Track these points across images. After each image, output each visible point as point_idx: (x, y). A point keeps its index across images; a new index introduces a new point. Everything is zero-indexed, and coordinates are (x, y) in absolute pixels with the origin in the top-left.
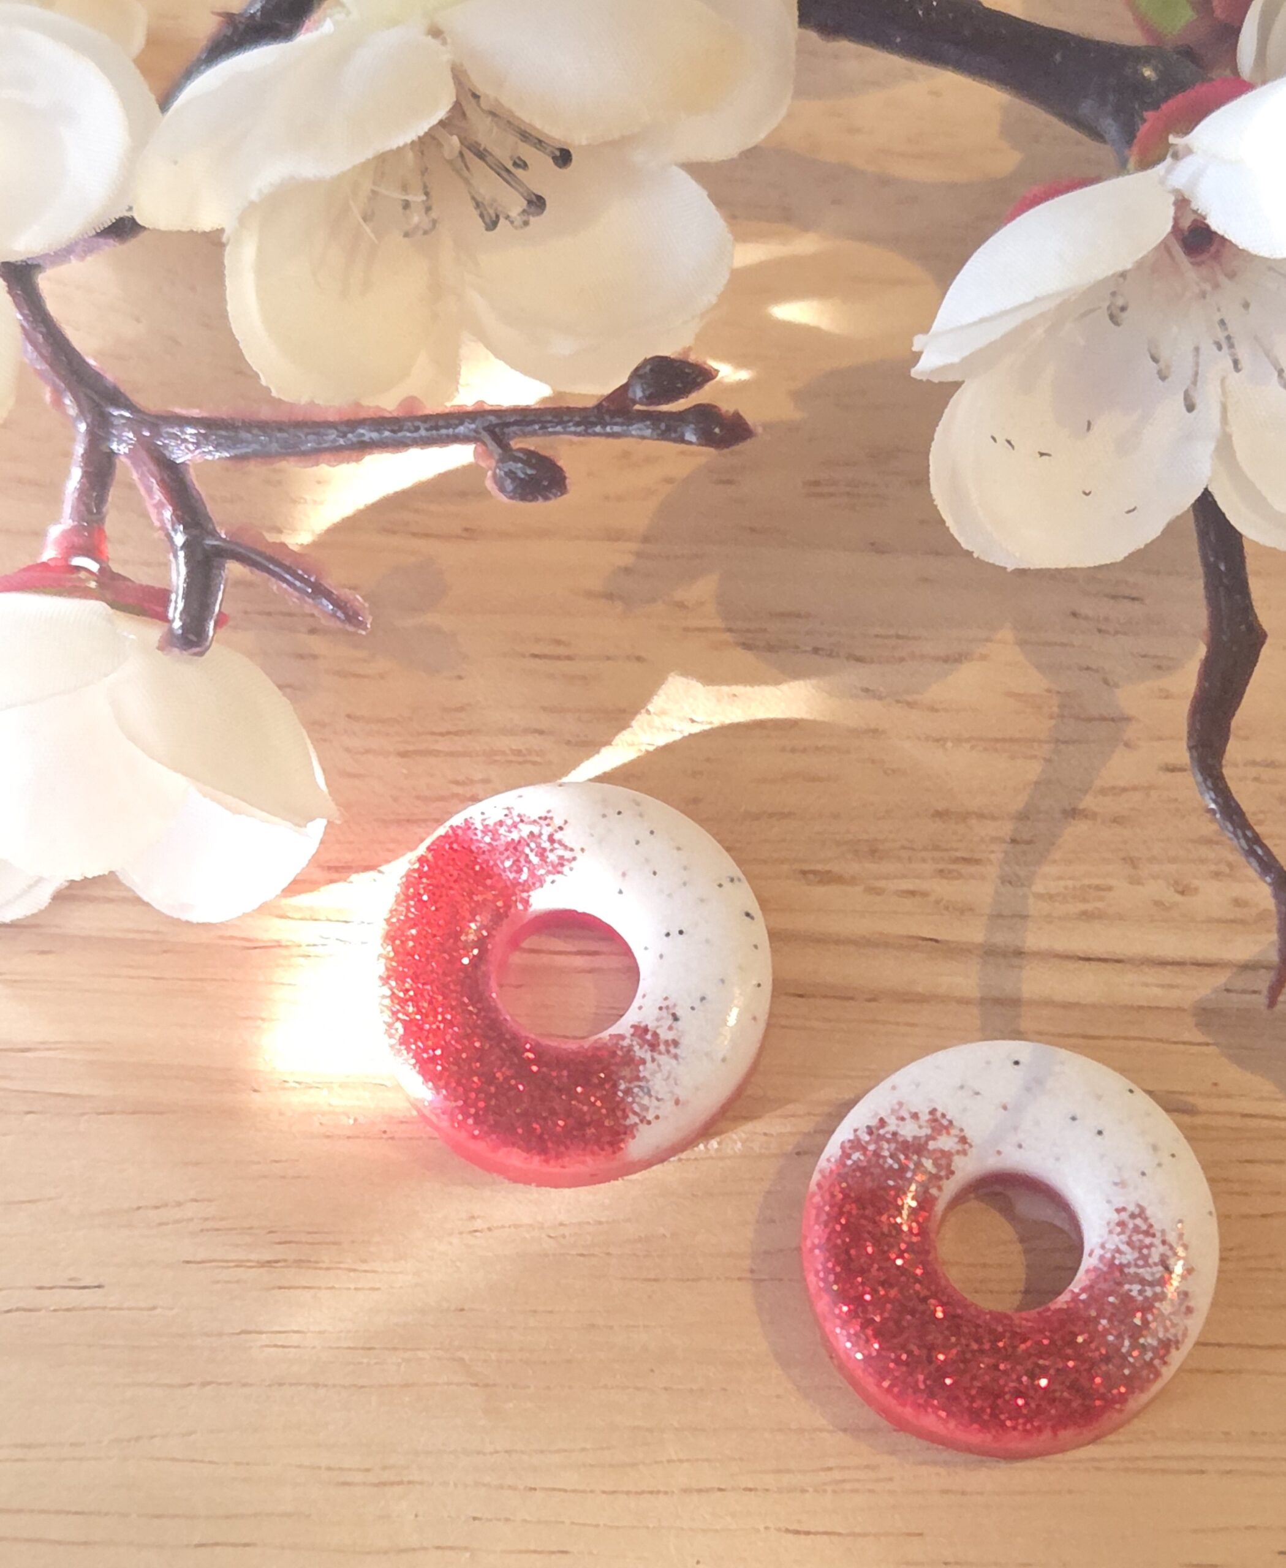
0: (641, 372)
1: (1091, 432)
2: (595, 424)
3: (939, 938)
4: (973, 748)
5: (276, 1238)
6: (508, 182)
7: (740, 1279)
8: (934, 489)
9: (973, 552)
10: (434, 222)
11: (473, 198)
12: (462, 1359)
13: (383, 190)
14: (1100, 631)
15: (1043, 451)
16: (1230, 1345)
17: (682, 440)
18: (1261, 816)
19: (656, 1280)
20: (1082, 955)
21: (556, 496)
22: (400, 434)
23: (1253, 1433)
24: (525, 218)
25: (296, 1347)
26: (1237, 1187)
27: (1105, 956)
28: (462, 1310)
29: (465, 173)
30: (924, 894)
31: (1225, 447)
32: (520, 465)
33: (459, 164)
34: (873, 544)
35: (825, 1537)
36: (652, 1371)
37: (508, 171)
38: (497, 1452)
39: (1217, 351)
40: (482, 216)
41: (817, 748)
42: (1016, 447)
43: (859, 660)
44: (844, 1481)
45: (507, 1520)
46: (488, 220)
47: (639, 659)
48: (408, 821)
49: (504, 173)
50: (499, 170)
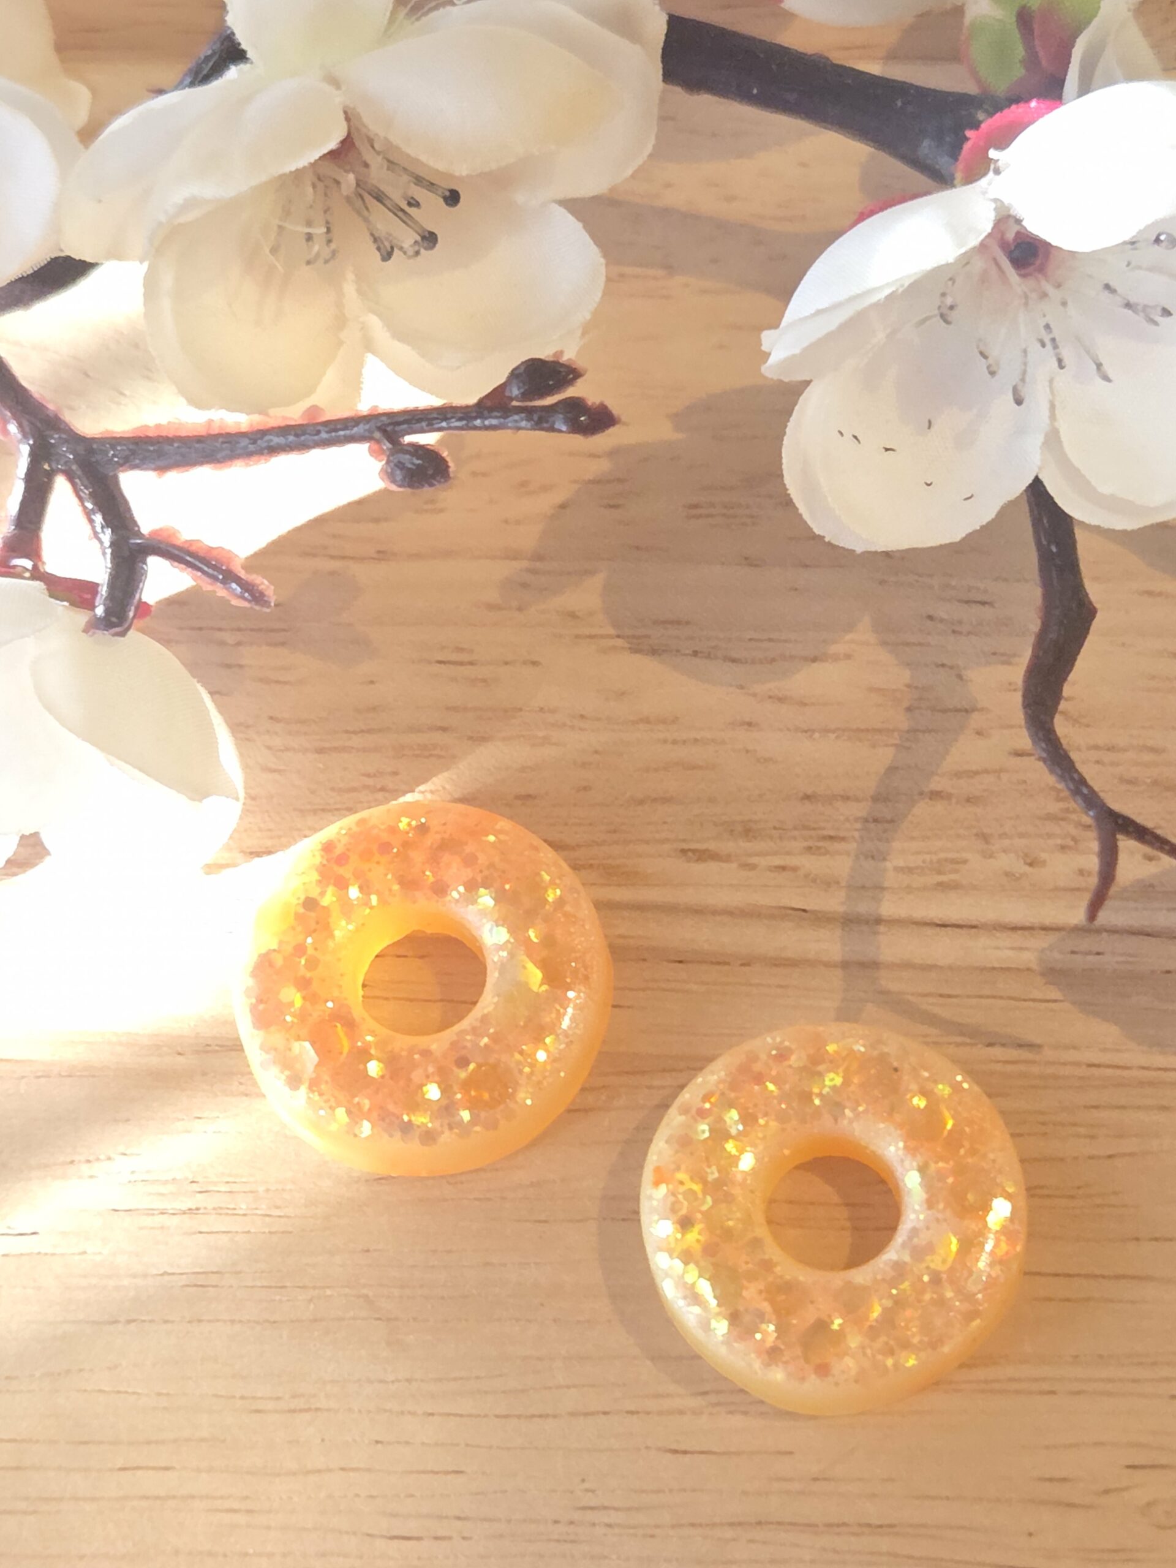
0: (516, 373)
1: (932, 428)
2: (476, 418)
3: (807, 908)
4: (837, 737)
5: (196, 1187)
6: (404, 222)
7: (624, 1220)
8: (788, 480)
9: (824, 537)
10: (334, 253)
11: (372, 235)
12: (366, 1296)
13: (287, 225)
14: (954, 632)
15: (888, 447)
16: (1079, 1275)
17: (552, 429)
19: (545, 1222)
20: (939, 922)
21: (440, 483)
22: (303, 438)
23: (1101, 1356)
24: (416, 248)
25: (214, 1286)
26: (1082, 1130)
27: (960, 922)
28: (368, 1251)
29: (366, 213)
30: (795, 869)
31: (1053, 439)
32: (408, 457)
33: (359, 203)
34: (746, 559)
35: (701, 1456)
36: (542, 1305)
37: (402, 210)
38: (398, 1381)
39: (1041, 348)
40: (379, 249)
41: (696, 740)
42: (861, 442)
43: (734, 661)
44: (720, 1403)
45: (407, 1443)
46: (385, 254)
47: (535, 663)
48: (323, 810)
49: (400, 214)
50: (396, 211)
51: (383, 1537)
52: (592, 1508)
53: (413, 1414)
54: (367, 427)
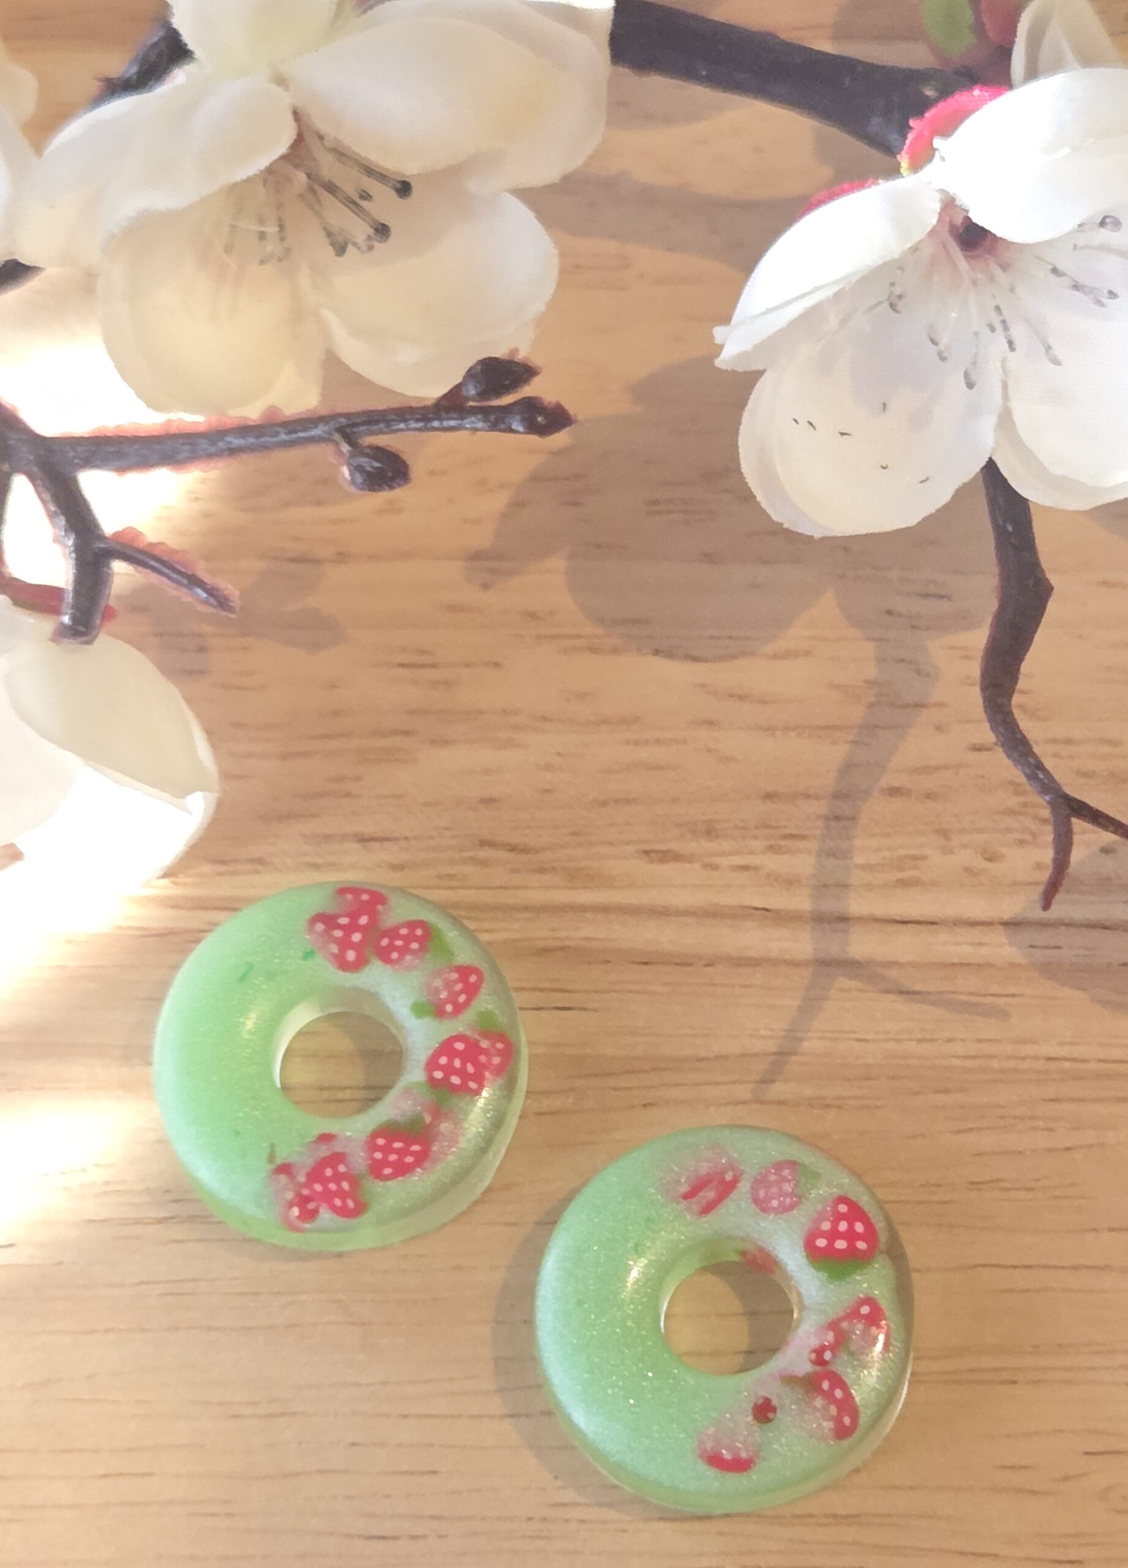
0: (474, 372)
1: (887, 412)
2: (434, 419)
3: (768, 907)
4: (799, 735)
6: (357, 215)
8: (745, 468)
9: (783, 524)
10: (288, 251)
11: (325, 230)
13: (239, 223)
14: (913, 627)
15: (844, 432)
16: (1038, 1266)
17: (511, 431)
20: (900, 919)
21: (400, 485)
22: (263, 439)
23: (1060, 1346)
24: (370, 244)
25: (191, 1294)
26: (1041, 1124)
27: (920, 919)
29: (317, 206)
30: (756, 869)
31: (1006, 420)
32: (366, 460)
33: (311, 200)
34: (706, 556)
37: (355, 203)
38: (373, 1384)
39: (993, 334)
40: (333, 244)
41: (658, 740)
42: (816, 428)
43: (695, 659)
45: (383, 1444)
46: (339, 249)
47: (496, 665)
49: (355, 209)
50: (348, 203)
51: (360, 1536)
52: (564, 1505)
53: (385, 1415)
54: (326, 428)
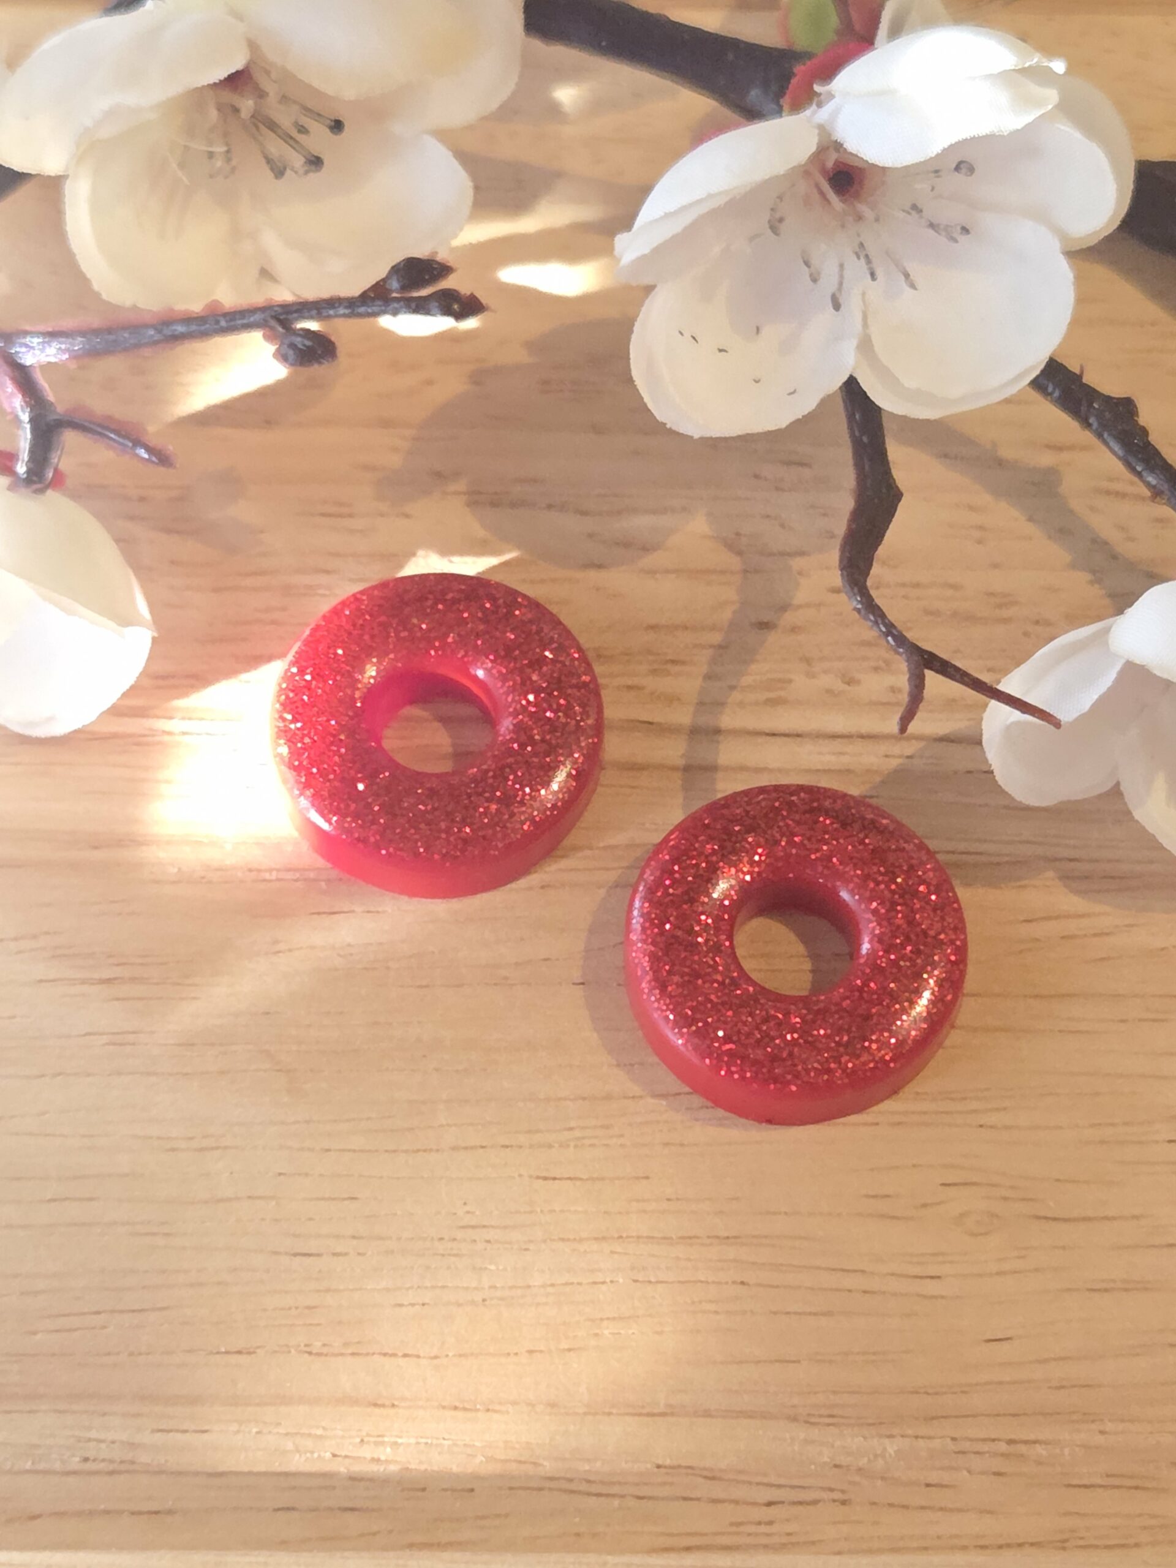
0: (396, 269)
1: (760, 335)
2: (356, 307)
3: (653, 721)
5: (114, 961)
6: (294, 148)
7: (495, 984)
9: (666, 424)
10: (233, 168)
11: (266, 159)
12: (268, 1051)
13: (192, 145)
14: (776, 488)
15: (722, 348)
18: (909, 625)
19: (426, 987)
20: (769, 732)
21: (329, 361)
22: (205, 328)
24: (306, 168)
25: (131, 1044)
27: (788, 732)
29: (259, 136)
30: (641, 688)
31: (865, 344)
32: (300, 340)
33: (255, 131)
35: (569, 1181)
36: (425, 1057)
37: (291, 138)
38: (297, 1122)
40: (272, 169)
44: (584, 1138)
45: (307, 1175)
46: (277, 171)
49: (291, 142)
50: (285, 138)
51: (286, 1254)
52: (473, 1227)
53: (309, 1149)
54: (262, 316)
